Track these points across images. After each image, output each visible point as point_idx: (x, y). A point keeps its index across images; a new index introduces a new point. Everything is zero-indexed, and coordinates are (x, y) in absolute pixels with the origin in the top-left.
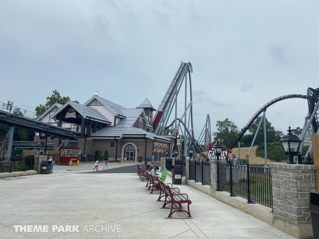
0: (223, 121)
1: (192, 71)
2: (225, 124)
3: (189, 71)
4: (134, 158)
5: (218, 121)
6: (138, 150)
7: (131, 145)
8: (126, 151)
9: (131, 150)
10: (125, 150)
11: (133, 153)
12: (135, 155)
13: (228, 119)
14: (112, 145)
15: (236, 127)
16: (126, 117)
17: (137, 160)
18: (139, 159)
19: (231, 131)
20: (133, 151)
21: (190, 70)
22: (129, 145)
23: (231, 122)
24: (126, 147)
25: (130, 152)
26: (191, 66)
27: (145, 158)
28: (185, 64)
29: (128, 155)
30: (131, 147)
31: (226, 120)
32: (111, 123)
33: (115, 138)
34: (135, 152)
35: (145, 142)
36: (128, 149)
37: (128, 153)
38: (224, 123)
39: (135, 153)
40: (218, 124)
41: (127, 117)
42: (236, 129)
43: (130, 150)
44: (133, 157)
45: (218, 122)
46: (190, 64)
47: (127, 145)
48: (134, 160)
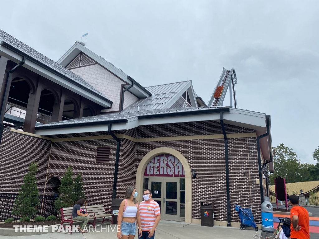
0: (277, 147)
1: (237, 81)
3: (233, 82)
4: (183, 207)
6: (194, 176)
7: (168, 155)
8: (152, 180)
9: (168, 175)
10: (145, 174)
11: (175, 184)
12: (183, 195)
13: (283, 145)
14: (103, 156)
15: (295, 154)
16: (150, 95)
17: (193, 216)
18: (202, 211)
19: (288, 160)
20: (177, 180)
21: (234, 80)
22: (162, 158)
23: (287, 147)
24: (152, 165)
25: (164, 181)
26: (235, 75)
27: (229, 207)
28: (228, 72)
29: (156, 192)
30: (168, 165)
31: (280, 145)
32: (111, 103)
33: (110, 128)
34: (183, 182)
35: (223, 144)
36: (156, 170)
37: (157, 186)
38: (278, 149)
39: (183, 187)
41: (153, 95)
42: (295, 156)
43: (163, 175)
44: (178, 200)
46: (234, 71)
47: (154, 158)
48: (183, 215)
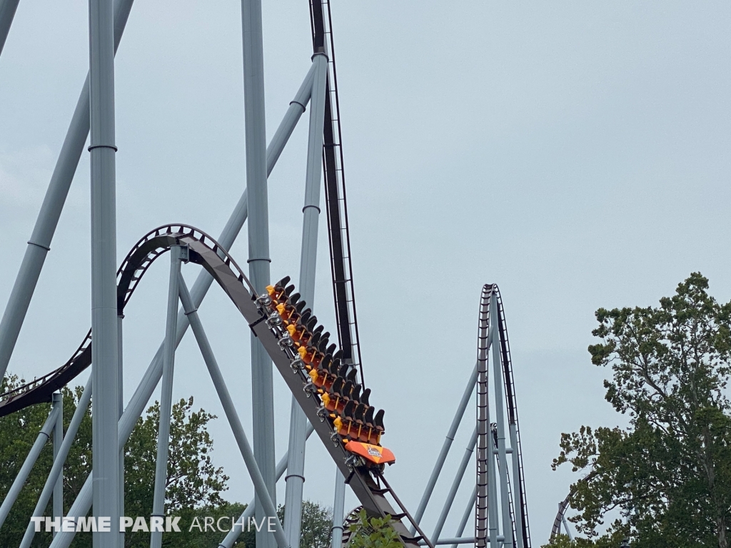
2: (678, 338)
5: (601, 315)
40: (603, 342)
45: (611, 322)
